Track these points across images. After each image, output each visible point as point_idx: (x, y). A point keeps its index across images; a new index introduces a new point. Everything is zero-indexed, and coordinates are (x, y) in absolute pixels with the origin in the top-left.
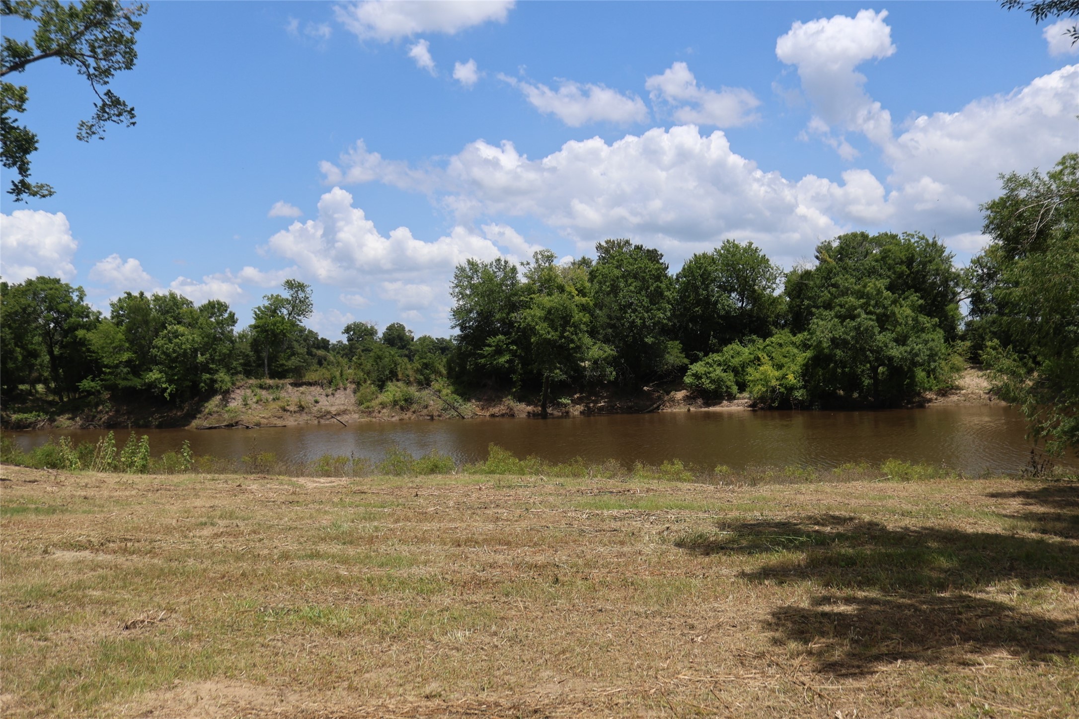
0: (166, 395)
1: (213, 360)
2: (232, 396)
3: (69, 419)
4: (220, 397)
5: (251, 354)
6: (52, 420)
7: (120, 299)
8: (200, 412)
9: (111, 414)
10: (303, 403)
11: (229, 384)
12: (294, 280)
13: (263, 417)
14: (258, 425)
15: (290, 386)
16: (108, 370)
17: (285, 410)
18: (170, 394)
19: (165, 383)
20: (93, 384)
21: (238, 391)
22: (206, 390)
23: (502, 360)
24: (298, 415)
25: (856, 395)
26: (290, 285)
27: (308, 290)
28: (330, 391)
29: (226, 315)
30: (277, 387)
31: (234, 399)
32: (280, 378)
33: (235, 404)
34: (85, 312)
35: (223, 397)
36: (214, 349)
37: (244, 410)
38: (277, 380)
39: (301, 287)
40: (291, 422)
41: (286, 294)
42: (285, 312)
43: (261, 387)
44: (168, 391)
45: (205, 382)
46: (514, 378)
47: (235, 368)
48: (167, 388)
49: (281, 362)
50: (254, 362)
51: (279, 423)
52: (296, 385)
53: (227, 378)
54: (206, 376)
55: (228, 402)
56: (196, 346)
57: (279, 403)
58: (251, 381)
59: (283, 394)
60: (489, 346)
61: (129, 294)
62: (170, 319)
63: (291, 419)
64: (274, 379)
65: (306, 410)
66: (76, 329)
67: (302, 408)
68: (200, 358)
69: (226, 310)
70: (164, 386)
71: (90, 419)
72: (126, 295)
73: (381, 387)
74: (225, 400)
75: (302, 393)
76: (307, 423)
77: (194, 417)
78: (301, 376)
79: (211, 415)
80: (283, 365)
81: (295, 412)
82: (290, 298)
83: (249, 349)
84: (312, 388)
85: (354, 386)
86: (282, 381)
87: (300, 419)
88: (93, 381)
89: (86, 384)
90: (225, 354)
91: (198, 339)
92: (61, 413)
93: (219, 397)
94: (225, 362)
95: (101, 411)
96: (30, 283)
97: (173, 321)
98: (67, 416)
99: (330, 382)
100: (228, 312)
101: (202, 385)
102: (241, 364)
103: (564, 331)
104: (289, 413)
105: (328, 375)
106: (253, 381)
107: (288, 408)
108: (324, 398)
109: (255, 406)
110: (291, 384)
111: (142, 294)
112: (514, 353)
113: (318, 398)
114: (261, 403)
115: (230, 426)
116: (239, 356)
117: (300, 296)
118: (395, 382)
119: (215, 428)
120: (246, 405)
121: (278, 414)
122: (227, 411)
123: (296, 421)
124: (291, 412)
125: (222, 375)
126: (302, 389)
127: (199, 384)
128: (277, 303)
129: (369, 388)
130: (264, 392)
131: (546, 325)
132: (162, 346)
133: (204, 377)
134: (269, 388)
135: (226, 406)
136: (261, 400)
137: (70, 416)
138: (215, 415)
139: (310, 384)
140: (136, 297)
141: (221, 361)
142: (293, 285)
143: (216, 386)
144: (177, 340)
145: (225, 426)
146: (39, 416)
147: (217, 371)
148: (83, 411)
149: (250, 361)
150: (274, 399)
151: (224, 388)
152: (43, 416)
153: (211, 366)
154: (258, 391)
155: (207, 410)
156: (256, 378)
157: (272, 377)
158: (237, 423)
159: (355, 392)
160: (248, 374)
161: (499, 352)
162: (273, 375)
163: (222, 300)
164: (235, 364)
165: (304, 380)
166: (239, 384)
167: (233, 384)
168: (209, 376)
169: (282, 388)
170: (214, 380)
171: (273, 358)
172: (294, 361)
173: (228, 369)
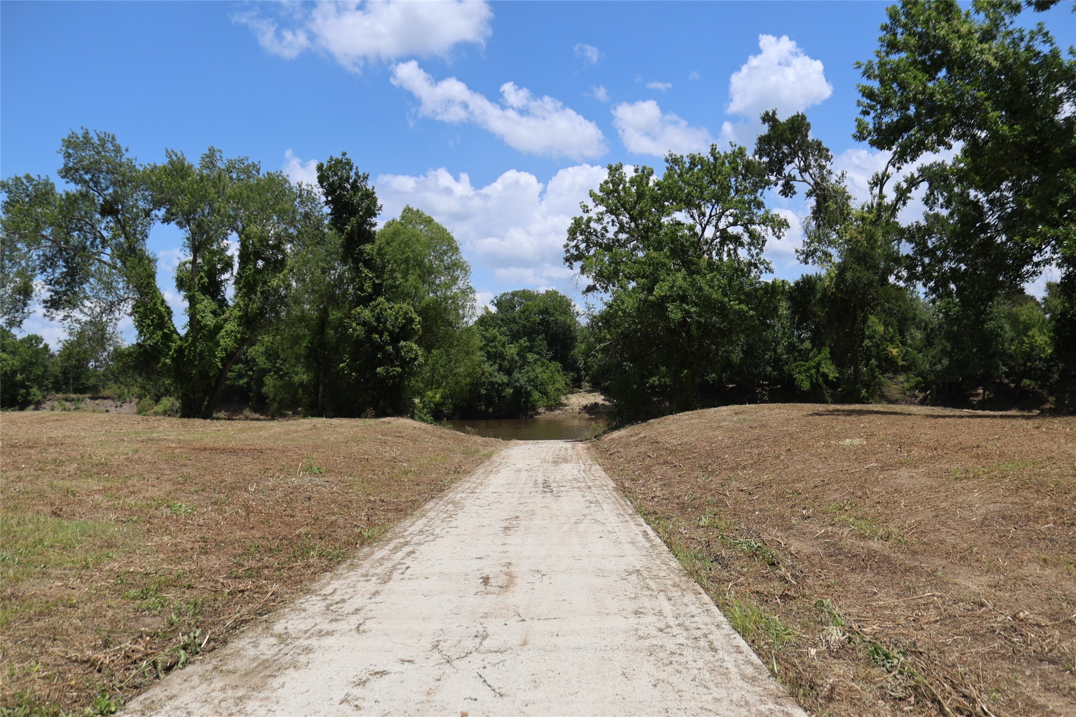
1: (29, 379)
2: (43, 406)
4: (34, 406)
5: (60, 375)
11: (40, 397)
15: (89, 400)
21: (48, 403)
22: (22, 401)
23: (241, 382)
25: (491, 410)
28: (119, 404)
29: (41, 346)
30: (78, 400)
31: (45, 408)
32: (81, 393)
33: (44, 412)
35: (36, 407)
36: (30, 372)
38: (79, 395)
43: (66, 400)
45: (21, 395)
46: (251, 395)
47: (46, 386)
49: (82, 382)
50: (62, 381)
52: (93, 398)
53: (38, 393)
56: (15, 368)
59: (82, 405)
60: (233, 372)
64: (77, 394)
68: (19, 377)
69: (41, 342)
73: (157, 400)
74: (38, 409)
75: (97, 405)
78: (98, 391)
80: (83, 384)
83: (59, 371)
84: (106, 401)
85: (137, 400)
86: (82, 396)
90: (38, 375)
91: (17, 363)
93: (32, 408)
94: (39, 381)
99: (120, 397)
100: (44, 342)
101: (19, 397)
102: (51, 383)
103: (276, 363)
105: (118, 391)
106: (60, 395)
108: (114, 408)
110: (89, 398)
112: (251, 377)
113: (109, 409)
114: (65, 411)
116: (50, 376)
118: (168, 397)
125: (34, 390)
126: (97, 401)
127: (17, 397)
128: (81, 338)
129: (147, 401)
130: (67, 404)
131: (264, 358)
133: (21, 392)
134: (73, 400)
136: (65, 409)
139: (104, 398)
141: (35, 380)
143: (30, 398)
147: (31, 387)
149: (58, 381)
150: (75, 409)
151: (36, 399)
153: (27, 383)
154: (64, 402)
156: (63, 393)
157: (75, 393)
159: (137, 404)
160: (58, 390)
161: (240, 376)
162: (76, 391)
163: (39, 334)
164: (46, 382)
165: (100, 395)
166: (48, 397)
167: (44, 397)
168: (24, 391)
169: (82, 401)
170: (28, 394)
171: (77, 378)
172: (92, 381)
173: (40, 386)
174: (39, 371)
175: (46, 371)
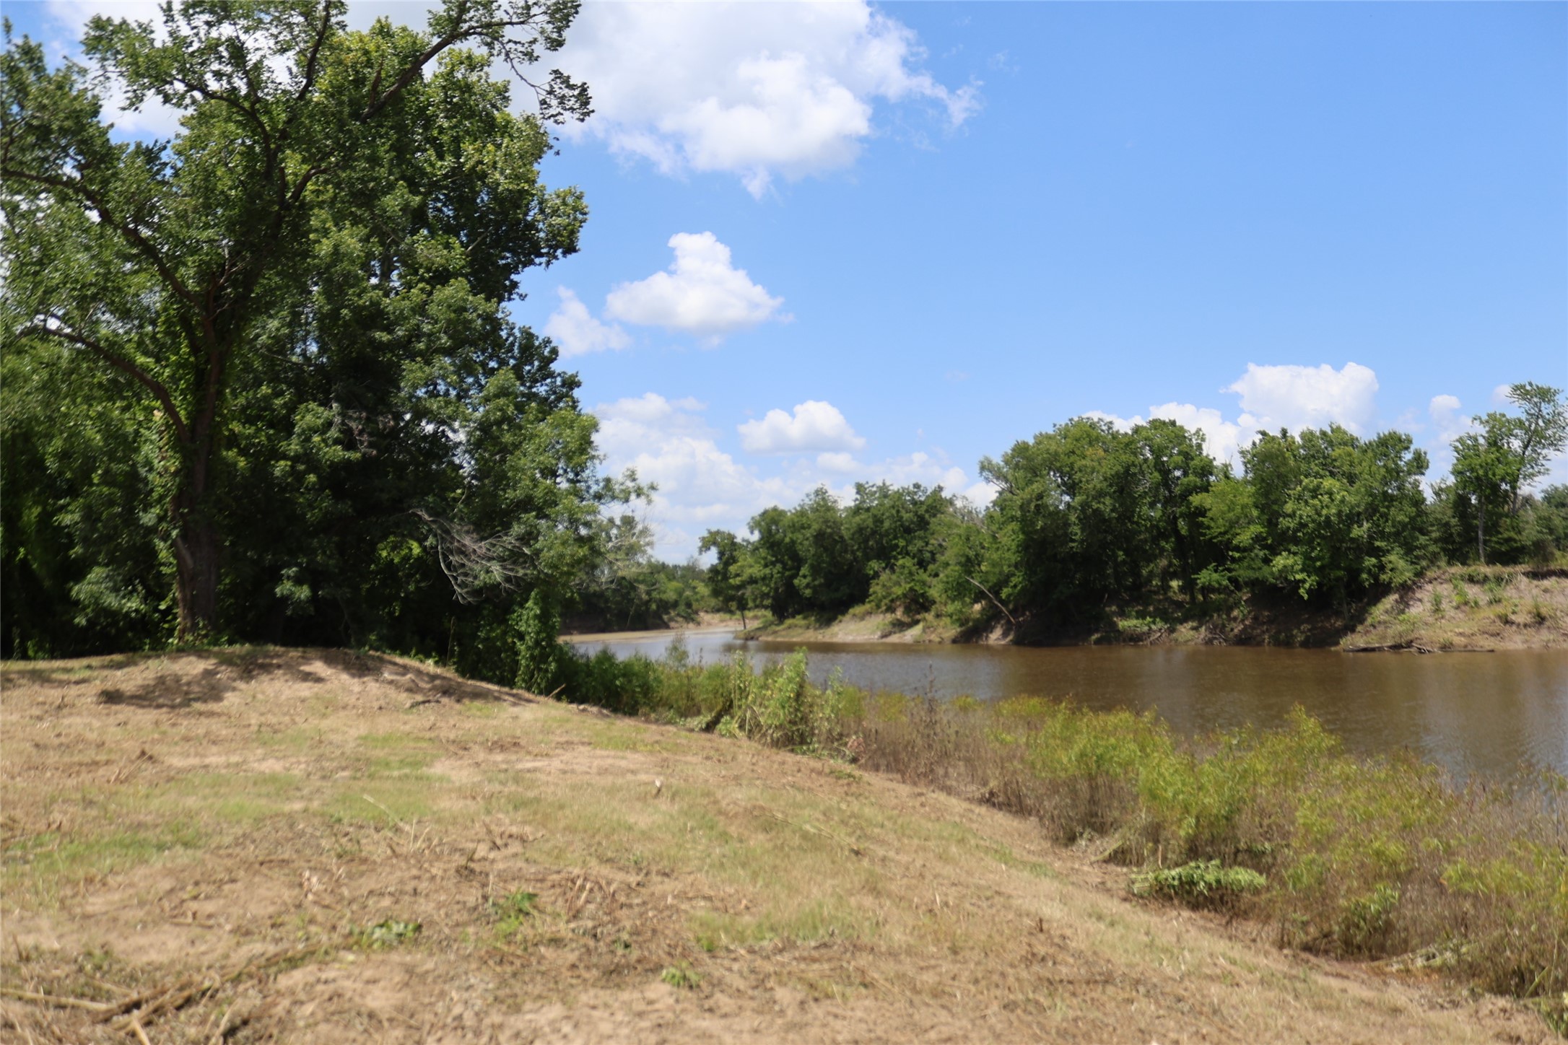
0: (1302, 591)
1: (1382, 535)
2: (1418, 595)
3: (1193, 629)
4: (1396, 596)
5: (1454, 521)
6: (1172, 630)
7: (1254, 444)
8: (1362, 621)
9: (1247, 623)
10: (1544, 611)
11: (1409, 575)
12: (1531, 384)
13: (1461, 634)
14: (1446, 647)
15: (1525, 579)
16: (1237, 555)
17: (1507, 621)
18: (1309, 591)
19: (1302, 571)
20: (1215, 576)
21: (1429, 587)
22: (1370, 585)
24: (1531, 631)
26: (1522, 392)
27: (1560, 398)
29: (1408, 456)
30: (1499, 580)
31: (1420, 600)
32: (1505, 563)
33: (1418, 610)
34: (1207, 469)
35: (1401, 597)
36: (1384, 517)
37: (1431, 620)
38: (1499, 568)
39: (1545, 395)
40: (1515, 642)
41: (1516, 410)
42: (1516, 444)
43: (1471, 580)
44: (1307, 586)
45: (1368, 571)
47: (1423, 548)
48: (1304, 581)
49: (1505, 536)
50: (1459, 534)
51: (1488, 643)
52: (1535, 575)
53: (1401, 564)
54: (1370, 561)
55: (1407, 605)
56: (1348, 510)
57: (1499, 609)
58: (1453, 570)
59: (1509, 593)
61: (1264, 434)
62: (1316, 469)
63: (1518, 638)
64: (1494, 564)
65: (1547, 624)
66: (1191, 494)
67: (1540, 619)
68: (1360, 531)
69: (1407, 448)
70: (1298, 577)
71: (1220, 629)
72: (1260, 436)
74: (1404, 603)
75: (1546, 591)
76: (1547, 647)
77: (1353, 630)
78: (1547, 558)
79: (1375, 627)
80: (1510, 540)
81: (1525, 626)
82: (1524, 417)
83: (1450, 512)
86: (1509, 569)
87: (1535, 640)
88: (1216, 571)
89: (1207, 576)
90: (1404, 526)
91: (1352, 499)
92: (1183, 621)
93: (1390, 600)
94: (1406, 537)
95: (1235, 619)
96: (1137, 430)
97: (1322, 472)
98: (1191, 624)
100: (1412, 448)
101: (1364, 576)
102: (1436, 541)
104: (1514, 628)
106: (1458, 569)
107: (1513, 617)
109: (1452, 613)
110: (1526, 574)
111: (1284, 432)
114: (1467, 608)
115: (1396, 647)
116: (1433, 525)
117: (1544, 412)
119: (1373, 650)
120: (1437, 610)
121: (1493, 629)
122: (1401, 622)
123: (1526, 641)
124: (1518, 625)
125: (1395, 558)
126: (1546, 583)
127: (1359, 575)
128: (1499, 428)
130: (1473, 591)
132: (1294, 513)
133: (1367, 563)
134: (1485, 580)
135: (1403, 612)
136: (1466, 603)
137: (1195, 624)
138: (1380, 629)
139: (1564, 574)
140: (1273, 438)
141: (1395, 535)
142: (1527, 392)
143: (1384, 577)
144: (1316, 502)
145: (1390, 647)
146: (1154, 623)
147: (1388, 551)
148: (1212, 617)
149: (1451, 535)
150: (1491, 603)
151: (1400, 580)
152: (1160, 624)
153: (1378, 544)
154: (1464, 586)
155: (1369, 621)
156: (1464, 564)
157: (1491, 562)
158: (1409, 644)
160: (1451, 557)
162: (1495, 557)
163: (1402, 431)
164: (1423, 539)
165: (1553, 566)
166: (1430, 574)
167: (1420, 574)
168: (1374, 560)
169: (1509, 582)
170: (1382, 568)
171: (1492, 528)
172: (1530, 532)
173: (1409, 549)
174: (1400, 515)
175: (1421, 513)
